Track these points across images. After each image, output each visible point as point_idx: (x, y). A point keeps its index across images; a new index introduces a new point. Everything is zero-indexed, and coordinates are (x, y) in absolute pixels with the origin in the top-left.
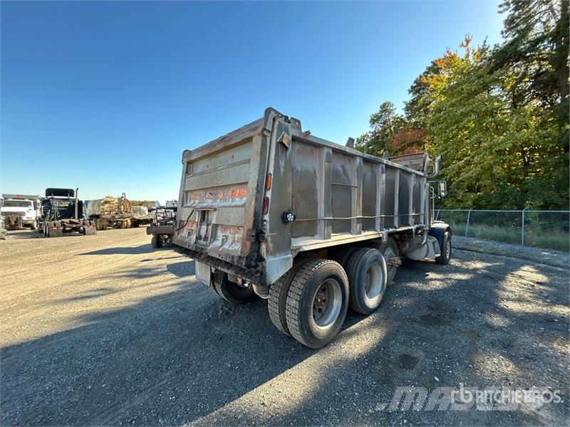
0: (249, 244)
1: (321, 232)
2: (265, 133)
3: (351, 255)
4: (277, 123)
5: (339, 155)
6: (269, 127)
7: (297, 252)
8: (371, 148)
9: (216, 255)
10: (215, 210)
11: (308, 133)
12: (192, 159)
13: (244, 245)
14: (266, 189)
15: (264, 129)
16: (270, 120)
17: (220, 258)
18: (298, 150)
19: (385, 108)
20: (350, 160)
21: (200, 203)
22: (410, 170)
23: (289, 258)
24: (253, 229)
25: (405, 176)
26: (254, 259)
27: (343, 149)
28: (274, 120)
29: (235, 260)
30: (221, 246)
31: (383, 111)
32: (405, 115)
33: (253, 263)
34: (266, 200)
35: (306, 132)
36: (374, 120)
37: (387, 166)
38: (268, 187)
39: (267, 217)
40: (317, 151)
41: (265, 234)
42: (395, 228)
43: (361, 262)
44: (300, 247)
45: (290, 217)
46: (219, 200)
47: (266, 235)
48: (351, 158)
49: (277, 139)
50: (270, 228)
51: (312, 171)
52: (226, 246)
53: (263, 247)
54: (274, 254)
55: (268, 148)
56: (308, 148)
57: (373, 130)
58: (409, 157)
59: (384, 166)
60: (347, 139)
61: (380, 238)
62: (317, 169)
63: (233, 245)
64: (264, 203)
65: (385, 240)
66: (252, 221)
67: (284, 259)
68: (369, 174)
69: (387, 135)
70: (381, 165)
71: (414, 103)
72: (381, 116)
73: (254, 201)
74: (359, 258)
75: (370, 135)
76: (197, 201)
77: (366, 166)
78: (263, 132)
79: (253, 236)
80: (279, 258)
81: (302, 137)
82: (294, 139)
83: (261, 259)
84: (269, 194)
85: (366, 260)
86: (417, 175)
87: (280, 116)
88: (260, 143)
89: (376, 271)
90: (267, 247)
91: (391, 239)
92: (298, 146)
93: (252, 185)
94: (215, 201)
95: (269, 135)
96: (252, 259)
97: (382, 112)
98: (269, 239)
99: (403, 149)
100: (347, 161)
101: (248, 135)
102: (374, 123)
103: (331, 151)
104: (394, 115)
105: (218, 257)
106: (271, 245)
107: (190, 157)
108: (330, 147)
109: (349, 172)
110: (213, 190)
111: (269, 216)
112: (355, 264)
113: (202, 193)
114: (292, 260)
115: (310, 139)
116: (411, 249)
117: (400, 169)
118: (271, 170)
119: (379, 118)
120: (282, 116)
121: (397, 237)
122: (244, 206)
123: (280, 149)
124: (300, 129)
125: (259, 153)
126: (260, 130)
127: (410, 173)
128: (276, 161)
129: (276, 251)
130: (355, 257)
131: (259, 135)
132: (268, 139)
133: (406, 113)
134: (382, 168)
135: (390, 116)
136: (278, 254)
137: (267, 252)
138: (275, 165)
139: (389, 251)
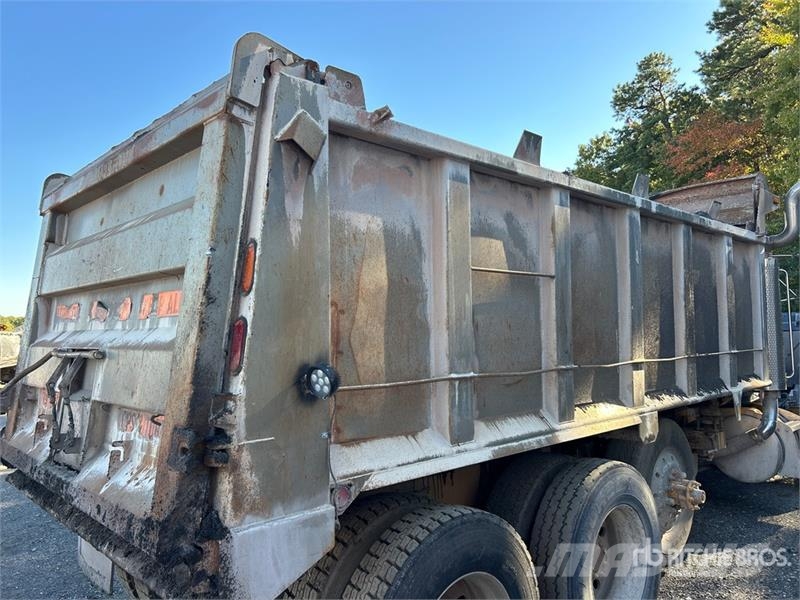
0: (174, 475)
1: (439, 417)
2: (236, 111)
3: (548, 482)
4: (276, 81)
5: (494, 182)
6: (250, 94)
7: (354, 493)
8: (617, 170)
9: (88, 507)
10: (102, 356)
11: (384, 116)
12: (63, 198)
13: (161, 479)
14: (241, 290)
15: (233, 100)
16: (255, 71)
17: (99, 519)
18: (358, 169)
19: (650, 70)
20: (529, 196)
21: (75, 332)
22: (714, 224)
23: (324, 517)
24: (189, 426)
25: (702, 241)
26: (191, 528)
27: (504, 165)
28: (268, 72)
29: (137, 528)
30: (109, 477)
31: (646, 78)
32: (702, 86)
33: (186, 547)
34: (238, 328)
35: (379, 113)
36: (622, 102)
37: (645, 214)
38: (247, 284)
39: (238, 386)
40: (421, 174)
41: (229, 440)
42: (680, 393)
43: (577, 506)
44: (365, 476)
45: (320, 381)
46: (119, 326)
47: (233, 446)
48: (533, 192)
49: (275, 131)
50: (247, 420)
51: (408, 231)
52: (122, 479)
53: (225, 485)
54: (263, 508)
55: (248, 158)
56: (393, 163)
57: (620, 125)
58: (712, 191)
59: (637, 215)
60: (519, 136)
61: (635, 428)
62: (423, 225)
63: (142, 476)
64: (230, 335)
65: (650, 430)
66: (187, 397)
67: (305, 523)
68: (592, 239)
69: (657, 138)
70: (628, 212)
71: (722, 53)
72: (641, 89)
73: (196, 330)
74: (570, 494)
75: (614, 137)
76: (71, 327)
77: (583, 214)
78: (227, 109)
79: (184, 451)
80: (286, 520)
81: (366, 126)
82: (340, 133)
83: (215, 530)
84: (248, 308)
85: (591, 501)
86: (737, 240)
87: (290, 58)
88: (221, 142)
89: (627, 529)
90: (237, 488)
91: (672, 425)
92: (354, 157)
93: (195, 278)
94: (111, 328)
95: (251, 118)
96: (181, 532)
97: (641, 79)
98: (246, 459)
99: (699, 173)
100: (522, 201)
101: (190, 121)
102: (623, 109)
103: (466, 172)
104: (674, 87)
105: (93, 513)
106: (250, 478)
107: (57, 196)
108: (464, 160)
109: (530, 234)
110: (108, 291)
111: (246, 382)
112: (560, 513)
113: (84, 301)
114: (331, 526)
115: (395, 134)
116: (733, 449)
117: (688, 224)
118: (257, 232)
119: (634, 94)
120: (298, 60)
121: (692, 415)
122: (168, 346)
123: (287, 163)
124: (361, 102)
125: (216, 175)
126: (220, 104)
127: (716, 235)
128: (275, 199)
129: (276, 495)
130: (560, 490)
131: (219, 116)
132: (249, 133)
133: (705, 82)
134: (632, 220)
135: (665, 89)
136: (278, 509)
137: (237, 505)
138: (267, 213)
139: (668, 462)
